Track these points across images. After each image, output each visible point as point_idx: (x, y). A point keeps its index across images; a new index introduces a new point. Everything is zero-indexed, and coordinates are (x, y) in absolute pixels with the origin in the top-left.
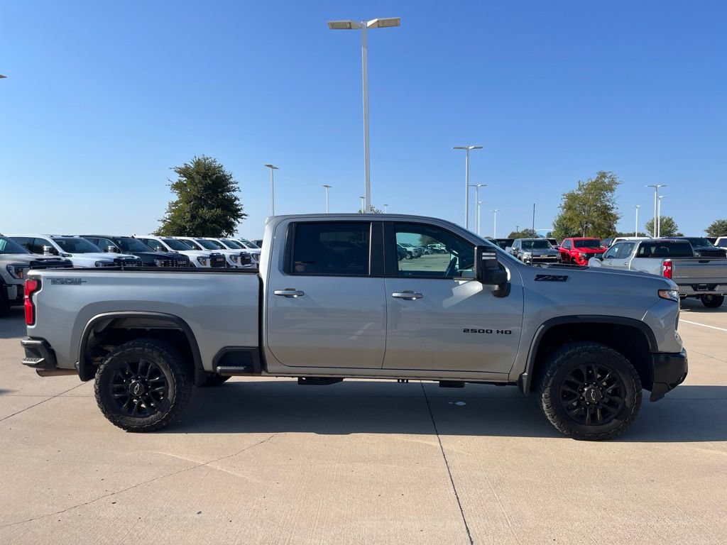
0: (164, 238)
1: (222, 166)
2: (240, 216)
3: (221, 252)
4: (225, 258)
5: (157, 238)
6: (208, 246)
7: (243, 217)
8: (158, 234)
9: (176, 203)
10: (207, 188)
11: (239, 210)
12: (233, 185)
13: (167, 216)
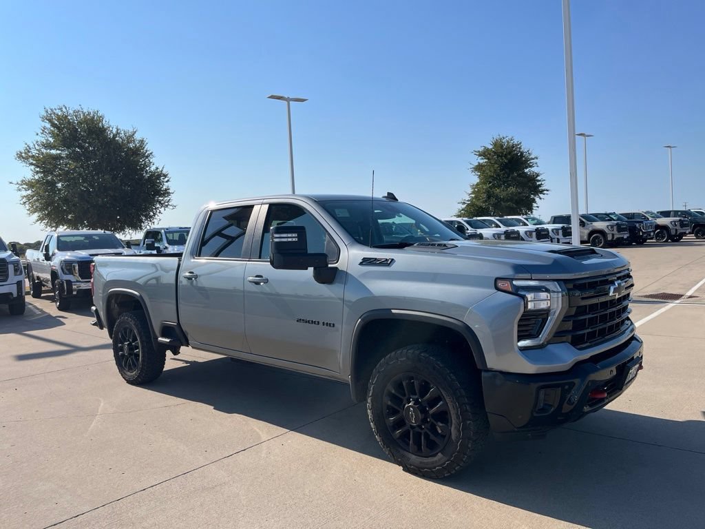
0: (466, 219)
1: (520, 143)
2: (542, 192)
3: (516, 228)
4: (519, 234)
5: (459, 219)
6: (506, 223)
7: (545, 192)
8: (459, 216)
9: (477, 184)
10: (504, 167)
11: (540, 186)
12: (532, 161)
13: (468, 198)
